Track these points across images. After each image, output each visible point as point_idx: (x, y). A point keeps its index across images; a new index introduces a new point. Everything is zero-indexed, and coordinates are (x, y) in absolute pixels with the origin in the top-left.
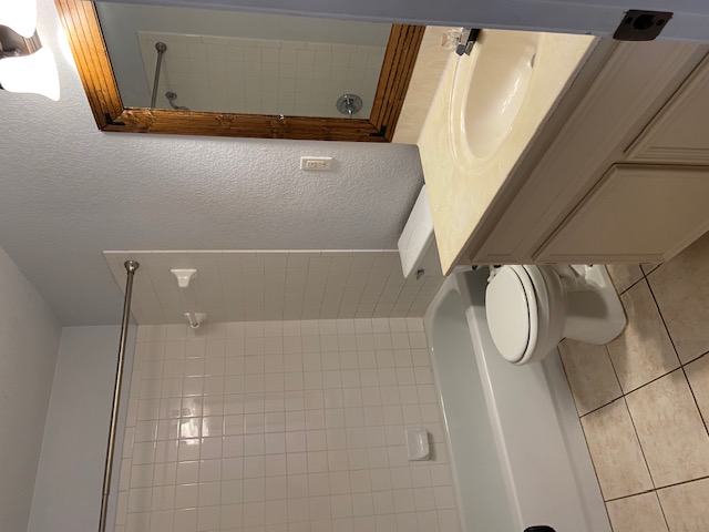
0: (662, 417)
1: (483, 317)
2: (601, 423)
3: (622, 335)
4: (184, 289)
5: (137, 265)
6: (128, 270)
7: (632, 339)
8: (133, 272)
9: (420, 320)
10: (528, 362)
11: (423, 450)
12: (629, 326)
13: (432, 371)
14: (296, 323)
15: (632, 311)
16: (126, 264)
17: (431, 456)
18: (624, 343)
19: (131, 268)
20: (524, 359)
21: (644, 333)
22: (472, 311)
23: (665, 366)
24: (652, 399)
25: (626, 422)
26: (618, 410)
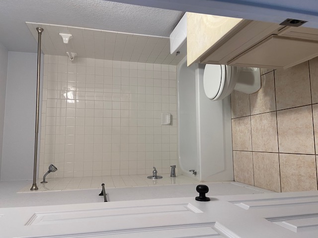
0: (263, 127)
1: (202, 74)
2: (239, 123)
3: (257, 92)
4: (66, 44)
5: (42, 30)
6: (38, 32)
7: (261, 95)
8: (41, 33)
9: (175, 66)
10: (216, 100)
11: (168, 122)
12: (261, 90)
13: (177, 90)
14: (119, 62)
15: (264, 83)
16: (37, 29)
17: (171, 124)
18: (257, 95)
19: (40, 31)
20: (215, 99)
21: (266, 93)
22: (198, 70)
23: (270, 109)
24: (261, 120)
25: (248, 126)
26: (247, 120)
